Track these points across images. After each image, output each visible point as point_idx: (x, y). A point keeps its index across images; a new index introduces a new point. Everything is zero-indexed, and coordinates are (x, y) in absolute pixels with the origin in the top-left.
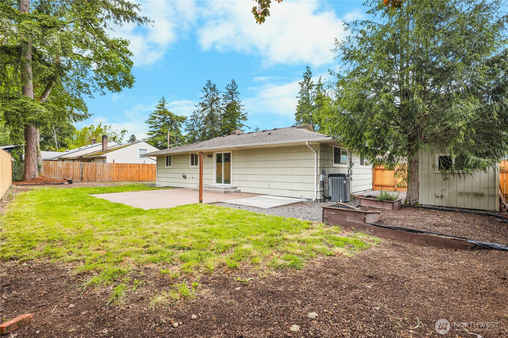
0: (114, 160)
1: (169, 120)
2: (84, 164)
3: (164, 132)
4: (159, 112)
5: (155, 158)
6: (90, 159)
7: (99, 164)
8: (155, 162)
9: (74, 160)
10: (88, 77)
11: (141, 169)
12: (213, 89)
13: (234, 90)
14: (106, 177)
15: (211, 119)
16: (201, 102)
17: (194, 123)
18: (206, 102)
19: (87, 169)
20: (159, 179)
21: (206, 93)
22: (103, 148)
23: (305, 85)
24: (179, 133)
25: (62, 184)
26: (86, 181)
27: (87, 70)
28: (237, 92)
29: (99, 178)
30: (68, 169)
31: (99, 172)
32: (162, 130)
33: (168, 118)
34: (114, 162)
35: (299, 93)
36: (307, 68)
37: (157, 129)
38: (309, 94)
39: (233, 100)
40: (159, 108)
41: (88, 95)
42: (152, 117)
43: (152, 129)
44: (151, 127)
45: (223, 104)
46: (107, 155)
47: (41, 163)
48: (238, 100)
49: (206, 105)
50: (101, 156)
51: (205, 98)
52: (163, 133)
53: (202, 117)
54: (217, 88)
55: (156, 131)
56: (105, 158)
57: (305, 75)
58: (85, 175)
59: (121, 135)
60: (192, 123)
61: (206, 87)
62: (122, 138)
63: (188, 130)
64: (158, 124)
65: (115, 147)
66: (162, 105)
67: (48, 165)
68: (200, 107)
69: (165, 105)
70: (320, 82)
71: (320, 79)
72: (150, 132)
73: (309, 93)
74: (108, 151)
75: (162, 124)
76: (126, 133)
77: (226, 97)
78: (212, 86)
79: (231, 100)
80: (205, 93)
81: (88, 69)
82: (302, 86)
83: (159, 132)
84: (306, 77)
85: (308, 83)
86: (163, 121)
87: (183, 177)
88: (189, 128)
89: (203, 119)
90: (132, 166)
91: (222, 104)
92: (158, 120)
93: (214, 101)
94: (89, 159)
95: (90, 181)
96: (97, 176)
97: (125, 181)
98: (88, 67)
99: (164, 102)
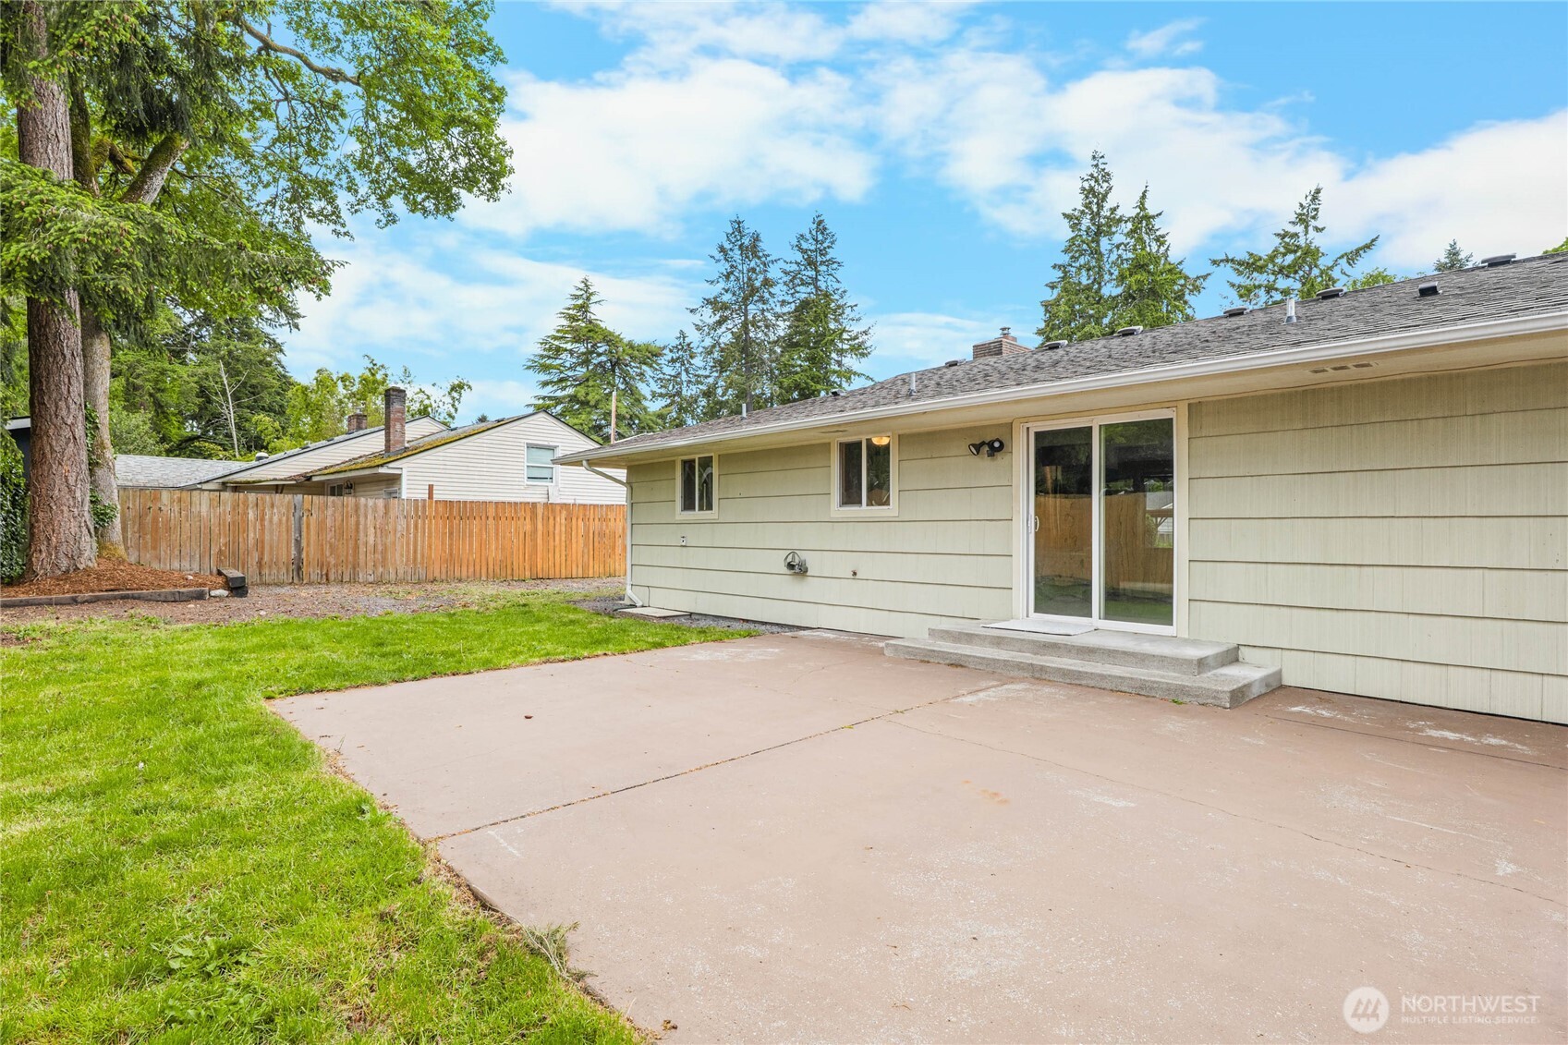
0: (431, 488)
1: (603, 358)
2: (307, 506)
3: (589, 398)
4: (574, 330)
5: (621, 474)
6: (340, 487)
7: (371, 502)
8: (618, 495)
9: (279, 489)
10: (333, 157)
11: (540, 526)
12: (752, 250)
13: (823, 252)
14: (399, 561)
15: (744, 350)
16: (711, 296)
17: (679, 374)
18: (727, 298)
19: (321, 524)
20: (643, 576)
21: (727, 266)
22: (388, 440)
23: (1086, 222)
24: (638, 401)
25: (200, 596)
26: (314, 577)
27: (327, 130)
28: (832, 261)
29: (370, 564)
30: (238, 527)
31: (371, 540)
32: (581, 392)
33: (600, 350)
34: (431, 496)
35: (1065, 251)
36: (1094, 157)
37: (564, 389)
38: (1101, 254)
39: (817, 288)
40: (573, 318)
41: (332, 226)
42: (550, 349)
43: (547, 391)
44: (545, 384)
45: (783, 303)
46: (406, 468)
47: (112, 498)
48: (836, 285)
49: (725, 307)
50: (381, 470)
51: (722, 284)
52: (585, 404)
53: (714, 346)
54: (764, 245)
55: (564, 397)
56: (394, 479)
57: (1086, 185)
58: (310, 553)
59: (448, 399)
60: (673, 373)
61: (727, 246)
62: (453, 410)
63: (661, 395)
64: (570, 374)
65: (433, 437)
66: (584, 308)
67: (154, 508)
68: (708, 311)
69: (593, 308)
70: (1142, 206)
71: (1144, 196)
72: (541, 402)
73: (1102, 250)
74: (408, 452)
75: (581, 371)
76: (465, 393)
77: (794, 278)
78: (746, 241)
79: (811, 289)
80: (724, 267)
81: (332, 126)
82: (1074, 227)
83: (573, 398)
84: (1092, 189)
85: (1098, 213)
86: (586, 362)
87: (791, 566)
88: (663, 391)
89: (716, 355)
90: (504, 511)
91: (781, 301)
92: (568, 360)
93: (754, 291)
94: (341, 485)
95: (332, 577)
96: (362, 557)
97: (476, 578)
98: (333, 119)
99: (588, 299)
